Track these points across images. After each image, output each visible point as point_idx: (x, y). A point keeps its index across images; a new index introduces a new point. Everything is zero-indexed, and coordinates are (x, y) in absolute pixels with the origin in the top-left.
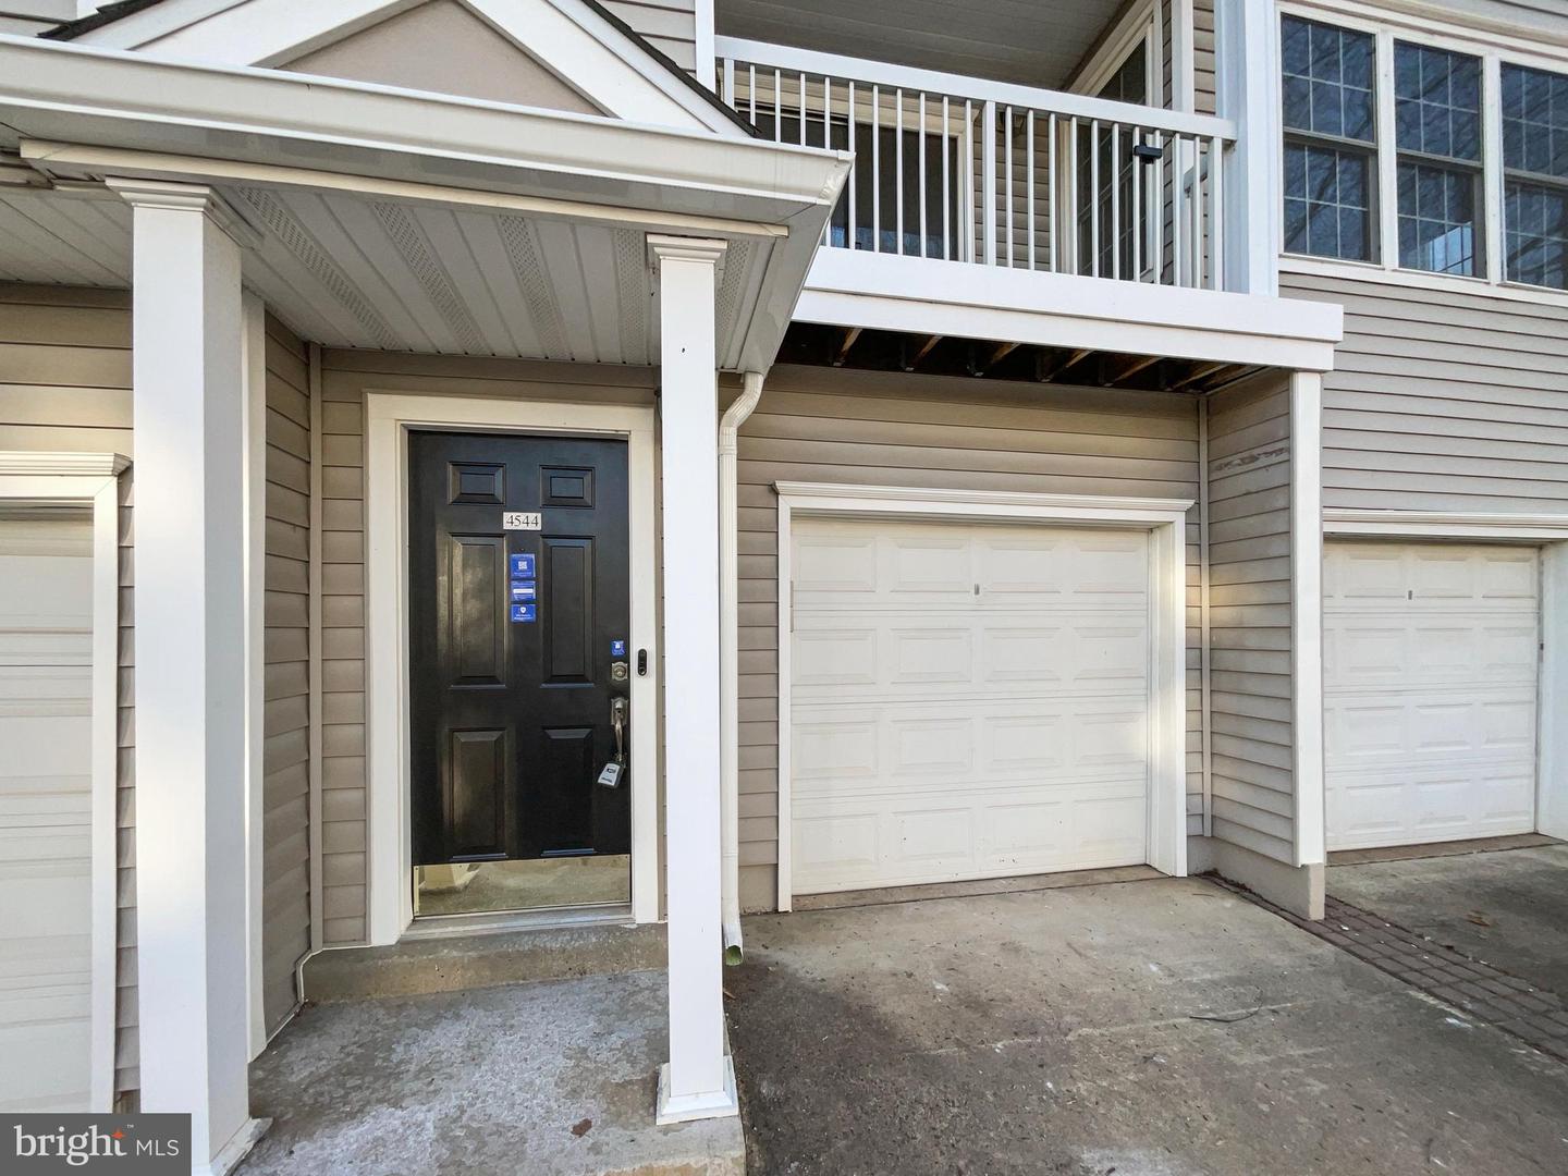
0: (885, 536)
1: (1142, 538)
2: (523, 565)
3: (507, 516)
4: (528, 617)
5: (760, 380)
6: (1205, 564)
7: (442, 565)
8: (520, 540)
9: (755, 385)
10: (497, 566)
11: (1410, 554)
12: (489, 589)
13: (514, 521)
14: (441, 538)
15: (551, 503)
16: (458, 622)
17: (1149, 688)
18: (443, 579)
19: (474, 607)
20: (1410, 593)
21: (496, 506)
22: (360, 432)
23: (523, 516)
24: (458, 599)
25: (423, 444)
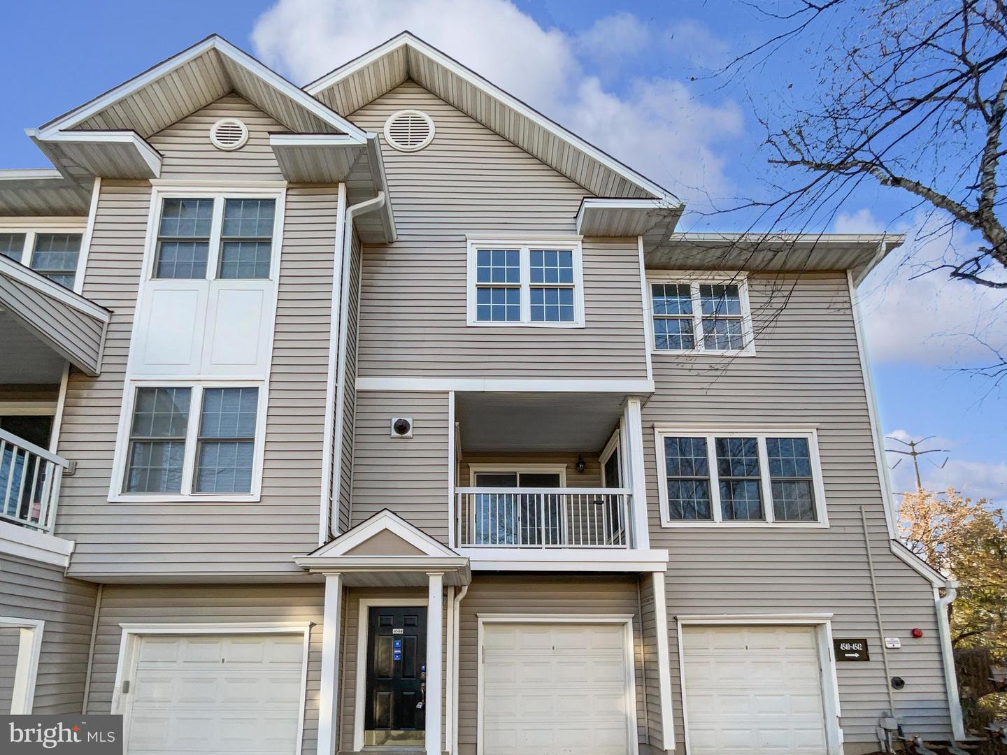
0: (518, 629)
1: (621, 627)
2: (398, 644)
3: (394, 630)
4: (399, 659)
5: (466, 587)
6: (641, 636)
7: (376, 645)
8: (397, 637)
9: (465, 589)
10: (391, 644)
11: (745, 631)
12: (388, 651)
13: (396, 631)
14: (377, 637)
15: (406, 625)
16: (380, 660)
17: (625, 685)
18: (376, 648)
19: (384, 656)
20: (747, 647)
21: (391, 627)
22: (358, 609)
23: (398, 630)
24: (380, 654)
25: (372, 611)
